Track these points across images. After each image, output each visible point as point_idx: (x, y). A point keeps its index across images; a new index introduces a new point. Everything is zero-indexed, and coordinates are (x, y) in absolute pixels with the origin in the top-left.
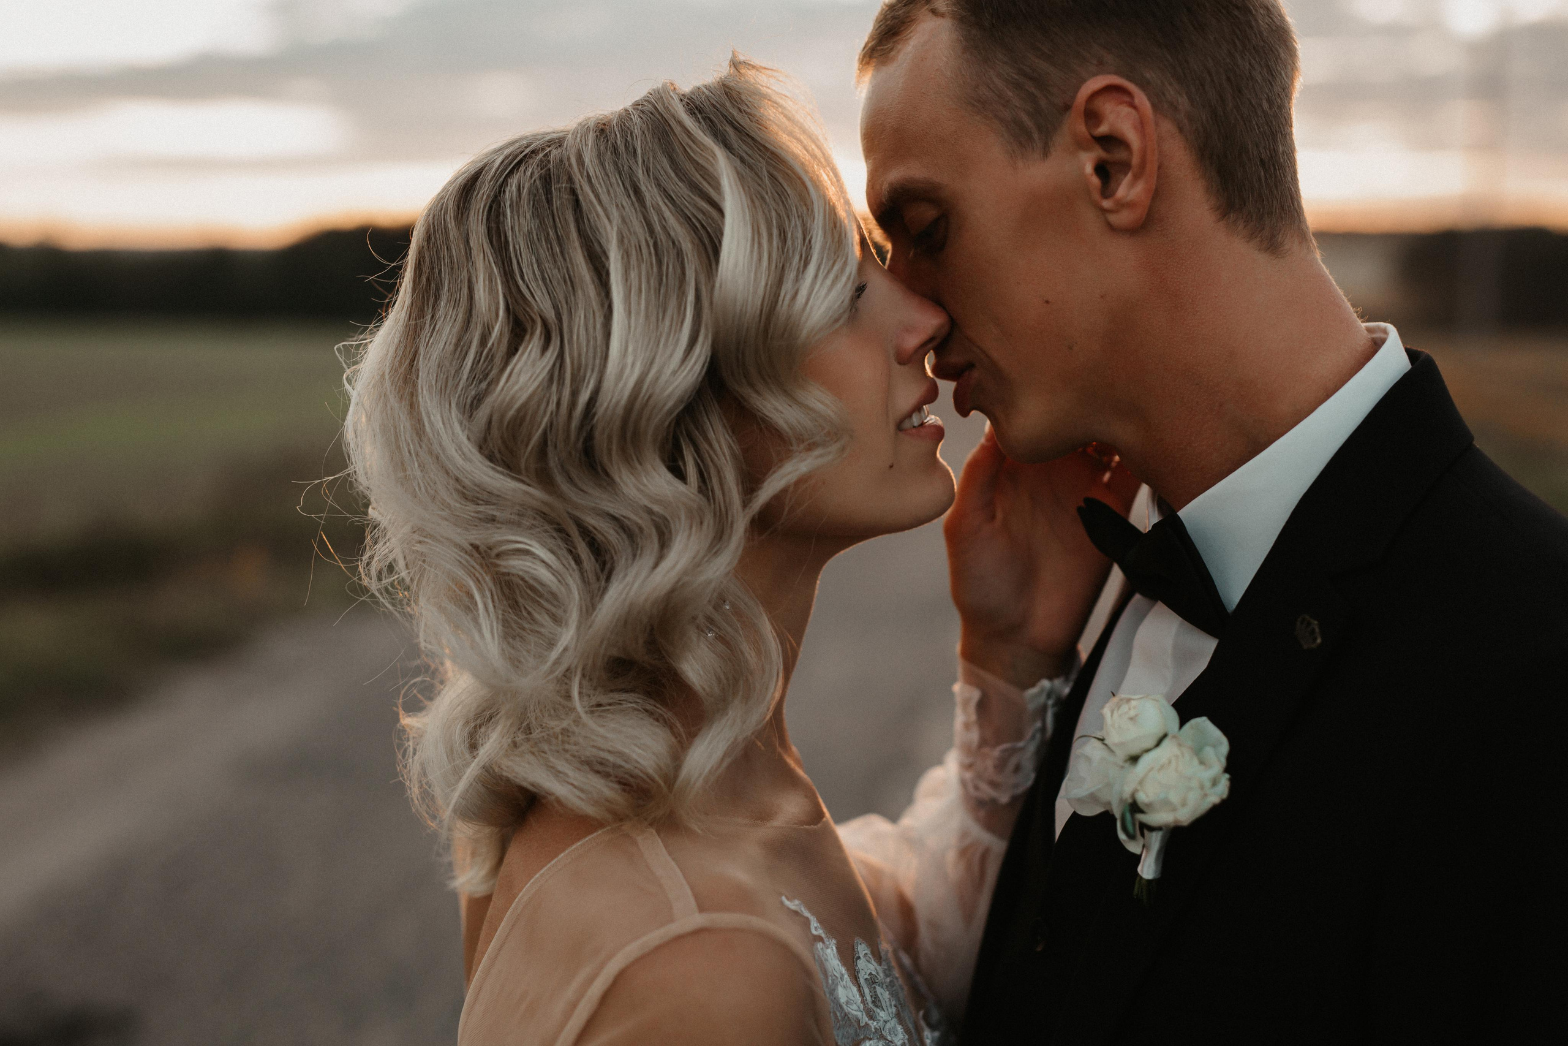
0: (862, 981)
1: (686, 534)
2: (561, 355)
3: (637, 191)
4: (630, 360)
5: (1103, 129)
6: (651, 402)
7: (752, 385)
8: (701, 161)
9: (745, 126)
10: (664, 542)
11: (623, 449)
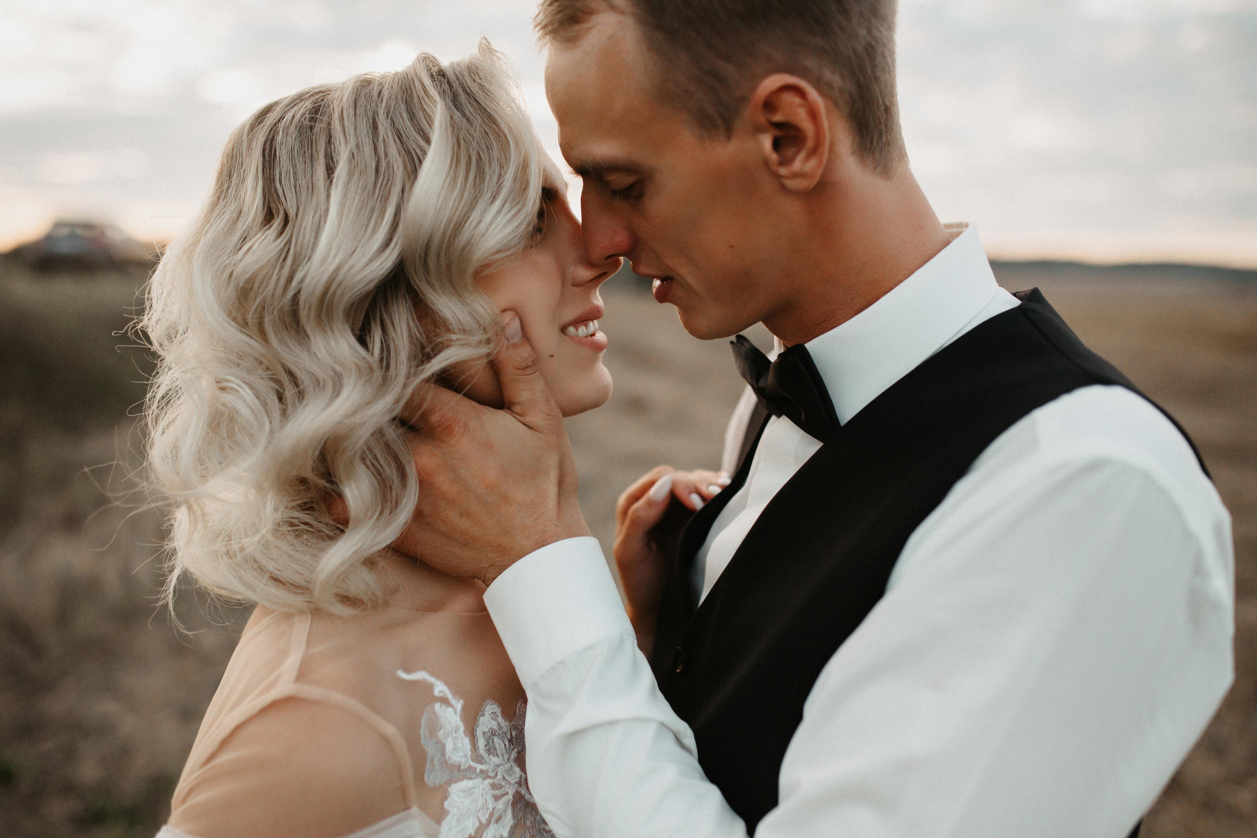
0: (479, 733)
1: (351, 388)
2: (289, 242)
3: (375, 127)
4: (333, 252)
5: (778, 118)
6: (344, 283)
7: (429, 283)
8: (428, 110)
9: (475, 92)
10: (337, 392)
11: (319, 318)
